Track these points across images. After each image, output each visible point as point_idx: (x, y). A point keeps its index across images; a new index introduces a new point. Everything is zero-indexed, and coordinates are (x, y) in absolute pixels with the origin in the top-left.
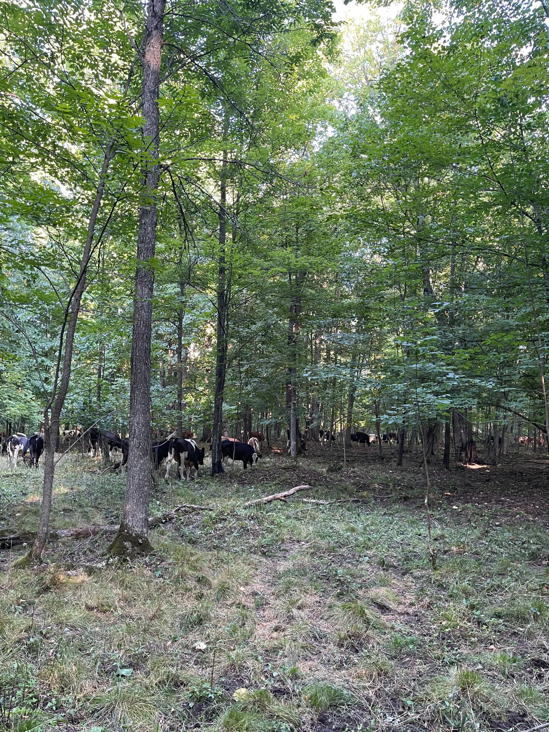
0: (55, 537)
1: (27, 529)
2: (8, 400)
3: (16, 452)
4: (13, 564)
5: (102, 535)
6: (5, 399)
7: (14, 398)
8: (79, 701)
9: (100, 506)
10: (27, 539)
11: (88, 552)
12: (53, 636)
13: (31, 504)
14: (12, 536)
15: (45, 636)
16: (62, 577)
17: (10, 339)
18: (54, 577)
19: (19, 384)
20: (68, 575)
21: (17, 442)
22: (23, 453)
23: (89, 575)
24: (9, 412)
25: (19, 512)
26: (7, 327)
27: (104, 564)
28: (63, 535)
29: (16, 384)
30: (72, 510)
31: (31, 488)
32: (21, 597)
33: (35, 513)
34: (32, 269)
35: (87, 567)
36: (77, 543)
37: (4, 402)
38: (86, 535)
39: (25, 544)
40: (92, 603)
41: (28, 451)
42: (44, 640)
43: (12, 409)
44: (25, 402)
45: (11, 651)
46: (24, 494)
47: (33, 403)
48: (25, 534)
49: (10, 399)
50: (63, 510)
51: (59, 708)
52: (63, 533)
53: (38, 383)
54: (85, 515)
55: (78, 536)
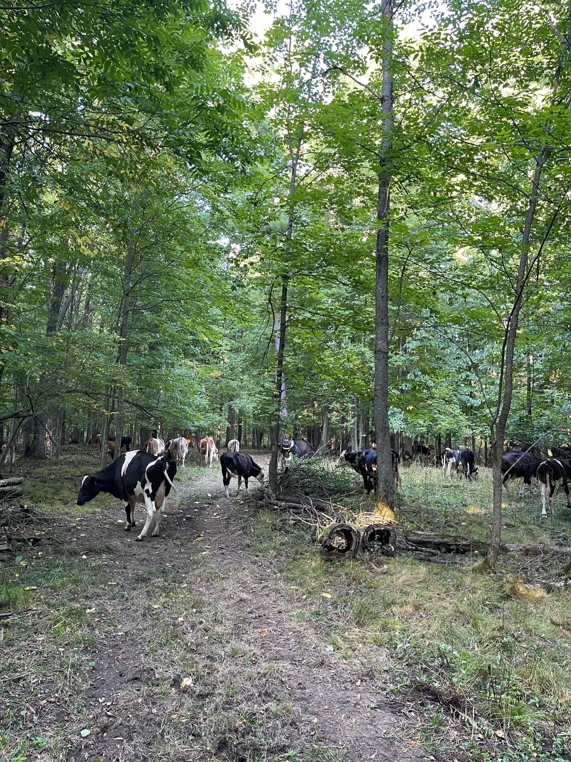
0: (505, 550)
1: (476, 538)
2: (438, 415)
3: (450, 465)
4: (471, 568)
5: (553, 555)
6: (436, 414)
7: (444, 413)
8: (561, 705)
9: (543, 526)
10: (478, 548)
11: (541, 570)
12: (524, 641)
13: (473, 515)
14: (464, 543)
15: (516, 639)
16: (521, 589)
17: (437, 356)
18: (514, 587)
19: (446, 399)
20: (527, 588)
21: (450, 455)
22: (455, 466)
23: (548, 592)
24: (440, 426)
25: (464, 521)
26: (434, 345)
27: (562, 584)
28: (512, 549)
29: (444, 399)
30: (514, 526)
31: (469, 501)
32: (487, 600)
33: (480, 524)
34: (463, 289)
35: (544, 584)
36: (528, 560)
37: (436, 416)
38: (536, 552)
39: (476, 552)
40: (557, 619)
41: (460, 463)
42: (517, 643)
43: (442, 423)
44: (454, 417)
45: (487, 645)
46: (464, 505)
47: (461, 417)
48: (475, 542)
49: (440, 414)
50: (506, 525)
51: (542, 706)
52: (511, 547)
53: (464, 398)
54: (529, 532)
55: (527, 552)
